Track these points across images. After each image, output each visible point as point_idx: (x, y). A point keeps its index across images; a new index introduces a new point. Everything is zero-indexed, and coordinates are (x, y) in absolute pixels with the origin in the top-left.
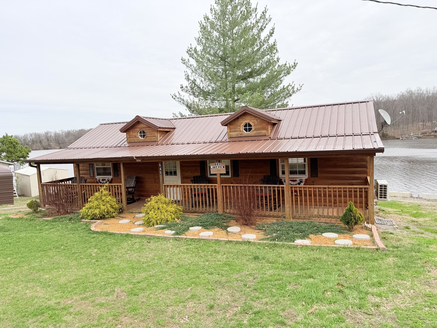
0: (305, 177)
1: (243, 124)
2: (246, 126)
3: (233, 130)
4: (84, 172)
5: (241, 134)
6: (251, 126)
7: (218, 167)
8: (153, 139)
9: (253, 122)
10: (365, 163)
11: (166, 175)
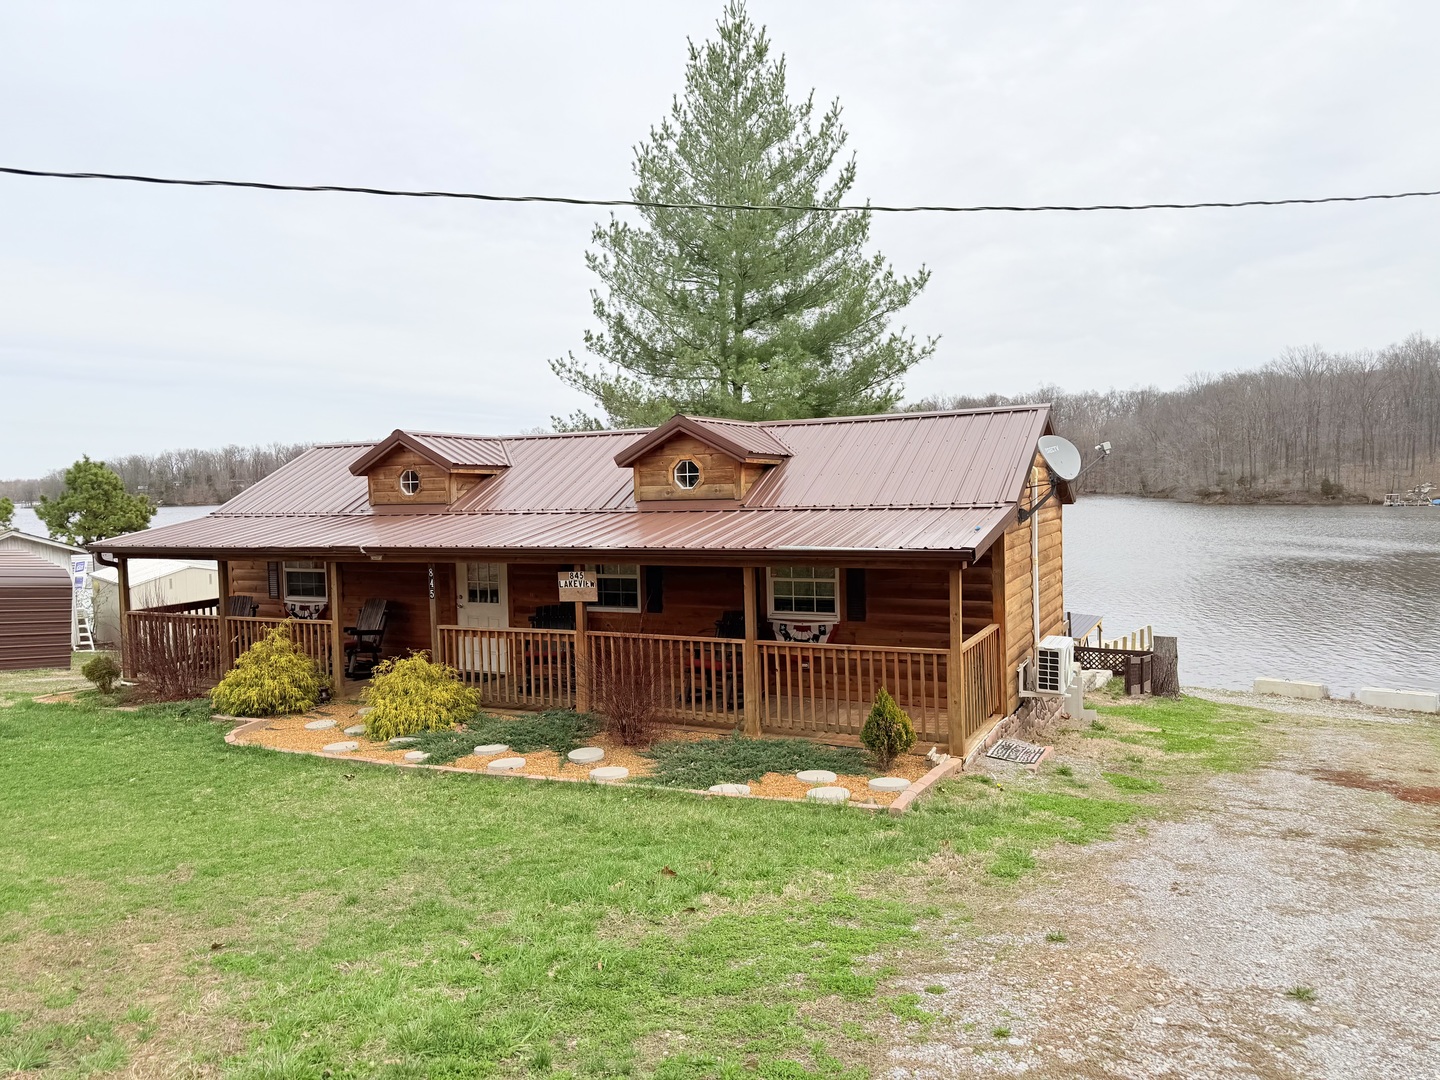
0: (832, 619)
1: (675, 464)
2: (682, 469)
3: (649, 480)
4: (255, 583)
5: (668, 493)
6: (696, 470)
7: (578, 584)
8: (438, 496)
9: (699, 460)
10: (987, 586)
11: (468, 602)
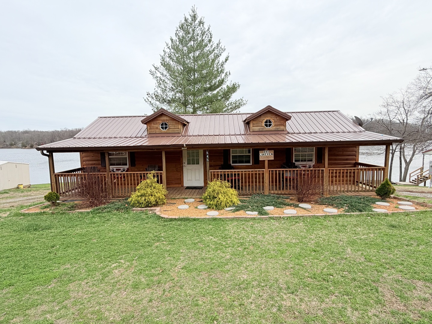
0: (312, 163)
1: (265, 120)
3: (256, 125)
4: (94, 162)
5: (262, 129)
6: (271, 122)
7: (266, 154)
8: (176, 131)
9: (273, 119)
10: (354, 153)
11: (188, 164)
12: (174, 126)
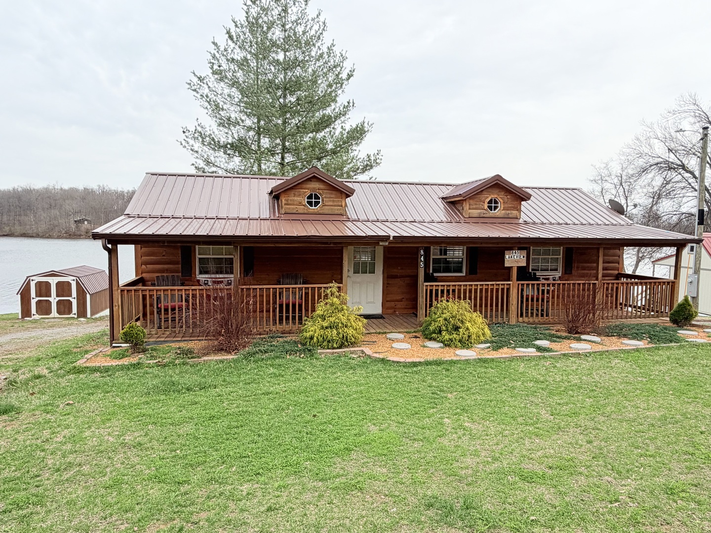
0: (558, 274)
1: (488, 199)
2: (490, 202)
3: (474, 207)
4: (166, 266)
5: (484, 214)
6: (498, 203)
7: (515, 257)
9: (499, 198)
11: (354, 273)
12: (333, 201)
